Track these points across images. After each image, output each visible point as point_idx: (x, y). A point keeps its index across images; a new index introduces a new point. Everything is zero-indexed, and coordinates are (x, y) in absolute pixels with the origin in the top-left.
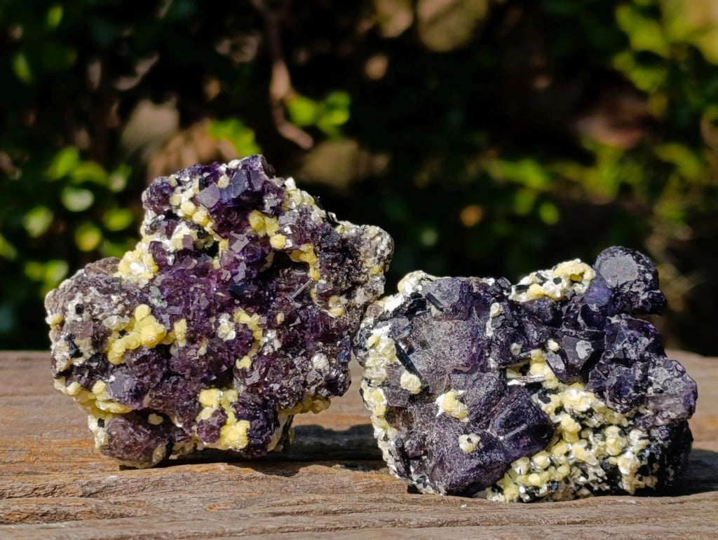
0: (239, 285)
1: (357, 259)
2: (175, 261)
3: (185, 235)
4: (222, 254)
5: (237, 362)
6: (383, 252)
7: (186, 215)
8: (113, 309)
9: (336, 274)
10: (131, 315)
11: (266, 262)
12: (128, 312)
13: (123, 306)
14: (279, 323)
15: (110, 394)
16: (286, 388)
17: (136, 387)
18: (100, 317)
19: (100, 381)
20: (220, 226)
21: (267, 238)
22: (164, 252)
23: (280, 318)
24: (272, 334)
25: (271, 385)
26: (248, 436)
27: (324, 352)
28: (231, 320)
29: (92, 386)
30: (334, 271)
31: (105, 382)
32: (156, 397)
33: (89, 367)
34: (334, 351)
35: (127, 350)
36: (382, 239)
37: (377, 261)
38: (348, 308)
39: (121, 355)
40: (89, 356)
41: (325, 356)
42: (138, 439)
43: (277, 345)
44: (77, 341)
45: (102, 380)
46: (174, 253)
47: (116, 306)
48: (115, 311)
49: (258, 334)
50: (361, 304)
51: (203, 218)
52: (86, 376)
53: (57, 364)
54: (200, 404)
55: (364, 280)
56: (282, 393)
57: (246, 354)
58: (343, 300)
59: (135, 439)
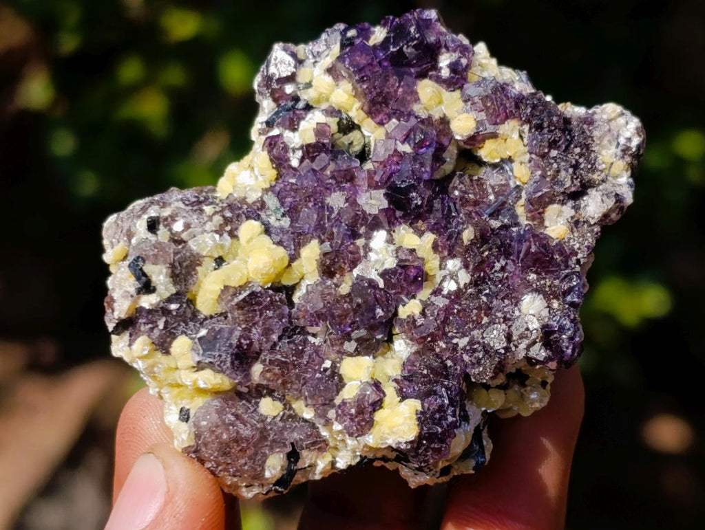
0: (403, 186)
1: (588, 149)
2: (302, 160)
3: (318, 124)
4: (375, 145)
5: (401, 309)
6: (629, 140)
7: (321, 94)
8: (205, 223)
9: (555, 166)
10: (233, 235)
11: (444, 162)
12: (228, 228)
13: (221, 218)
14: (466, 242)
15: (198, 354)
16: (479, 343)
17: (239, 340)
18: (184, 236)
19: (184, 336)
20: (373, 102)
21: (445, 121)
22: (286, 148)
23: (468, 235)
24: (453, 264)
25: (455, 341)
26: (419, 419)
27: (538, 291)
28: (390, 241)
29: (170, 343)
30: (553, 161)
31: (191, 339)
32: (271, 362)
33: (165, 312)
34: (555, 286)
35: (226, 287)
36: (627, 123)
37: (619, 153)
38: (576, 223)
39: (216, 296)
40: (167, 295)
41: (541, 296)
42: (241, 431)
43: (464, 278)
44: (148, 268)
45: (187, 335)
46: (302, 147)
47: (210, 218)
48: (209, 226)
49: (432, 263)
50: (596, 216)
51: (346, 96)
52: (161, 326)
53: (115, 305)
54: (341, 378)
55: (600, 178)
56: (474, 351)
57: (414, 297)
58: (568, 210)
59: (238, 432)
